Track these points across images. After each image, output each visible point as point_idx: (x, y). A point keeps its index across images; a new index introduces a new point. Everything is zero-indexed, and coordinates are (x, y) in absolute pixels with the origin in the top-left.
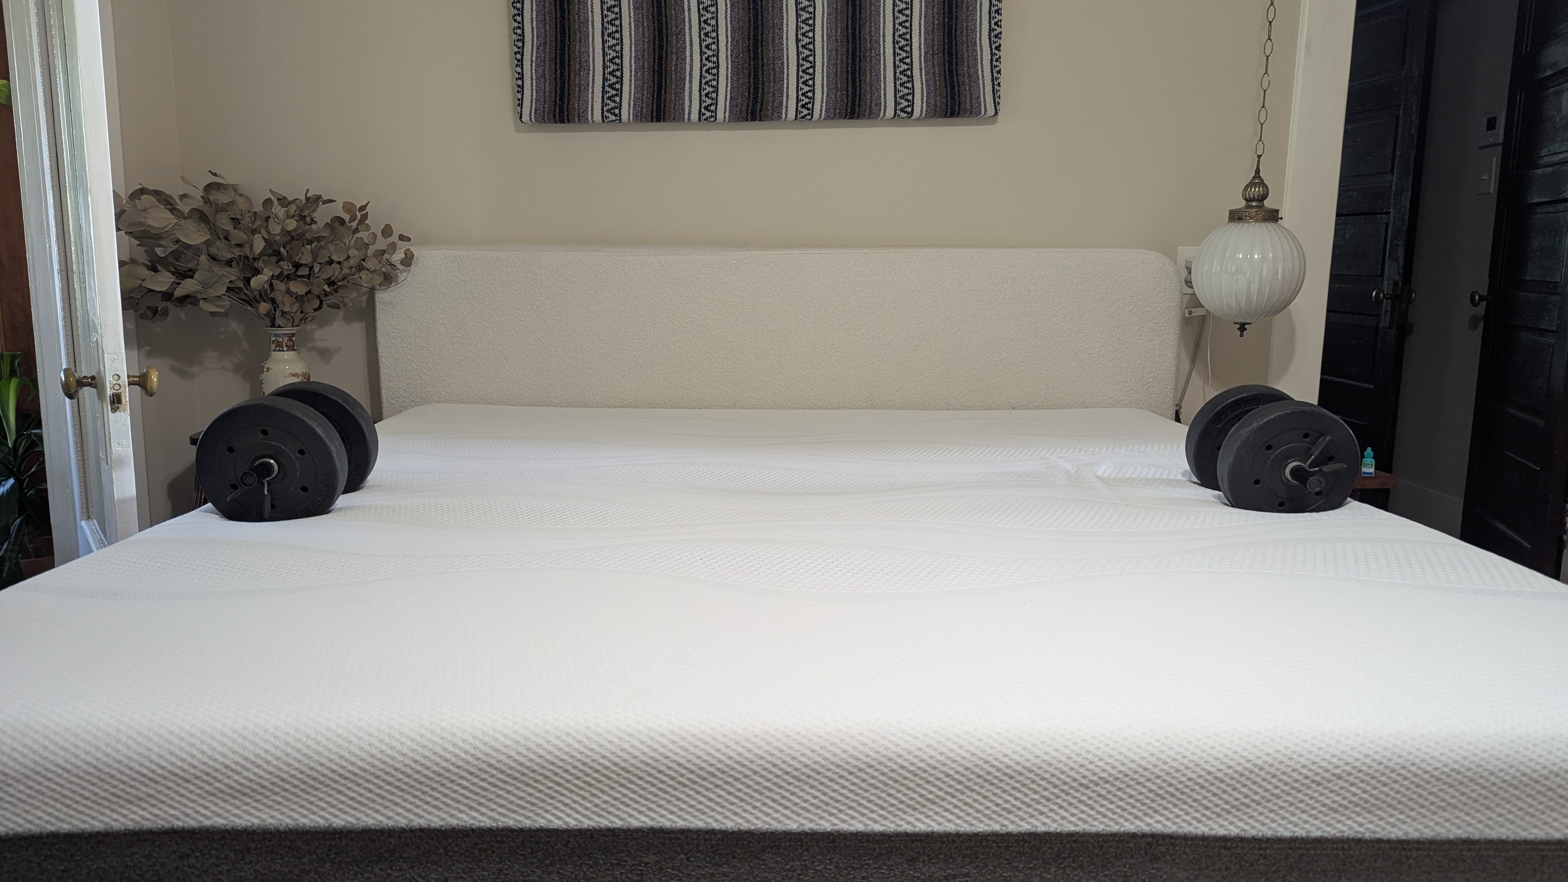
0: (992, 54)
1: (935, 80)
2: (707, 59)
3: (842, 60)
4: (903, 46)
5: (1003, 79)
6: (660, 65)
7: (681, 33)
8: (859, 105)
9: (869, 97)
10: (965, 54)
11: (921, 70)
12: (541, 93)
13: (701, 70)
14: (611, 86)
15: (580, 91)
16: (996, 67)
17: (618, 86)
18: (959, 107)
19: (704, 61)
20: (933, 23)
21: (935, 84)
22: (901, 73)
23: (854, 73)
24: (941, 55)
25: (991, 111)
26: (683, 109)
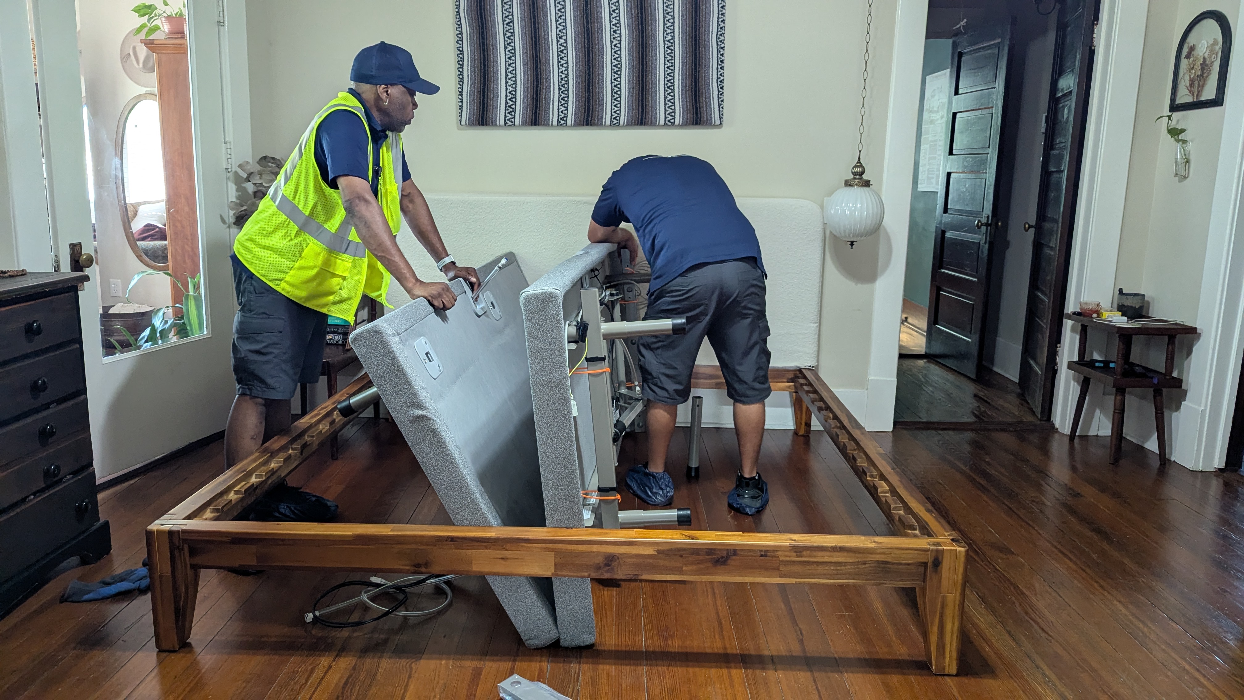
0: (719, 91)
1: (687, 105)
2: (562, 92)
3: (636, 93)
4: (670, 86)
5: (725, 104)
6: (537, 96)
7: (548, 78)
8: (645, 118)
9: (650, 114)
10: (704, 92)
11: (679, 99)
12: (472, 110)
13: (559, 98)
14: (510, 106)
15: (493, 109)
16: (721, 98)
17: (513, 106)
18: (700, 120)
19: (561, 93)
20: (686, 74)
21: (687, 107)
22: (668, 101)
23: (642, 101)
24: (690, 91)
25: (718, 122)
26: (549, 119)
